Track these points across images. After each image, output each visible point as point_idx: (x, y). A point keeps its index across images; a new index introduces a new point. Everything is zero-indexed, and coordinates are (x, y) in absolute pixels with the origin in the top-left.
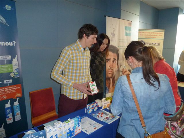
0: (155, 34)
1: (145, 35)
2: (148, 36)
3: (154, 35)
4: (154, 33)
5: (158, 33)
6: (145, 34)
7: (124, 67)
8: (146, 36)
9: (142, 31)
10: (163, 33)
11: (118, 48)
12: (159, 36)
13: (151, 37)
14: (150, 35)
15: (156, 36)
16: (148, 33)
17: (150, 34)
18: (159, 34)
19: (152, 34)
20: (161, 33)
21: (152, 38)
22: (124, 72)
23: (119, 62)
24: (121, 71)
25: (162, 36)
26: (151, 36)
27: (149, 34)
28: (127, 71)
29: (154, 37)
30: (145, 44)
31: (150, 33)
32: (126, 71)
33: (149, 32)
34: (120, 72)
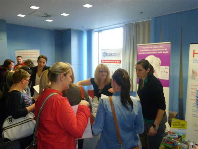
0: (31, 53)
5: (34, 53)
8: (24, 55)
10: (39, 52)
12: (35, 54)
15: (33, 54)
16: (25, 52)
19: (28, 53)
20: (36, 53)
21: (29, 57)
26: (28, 55)
27: (26, 53)
29: (31, 56)
33: (26, 52)
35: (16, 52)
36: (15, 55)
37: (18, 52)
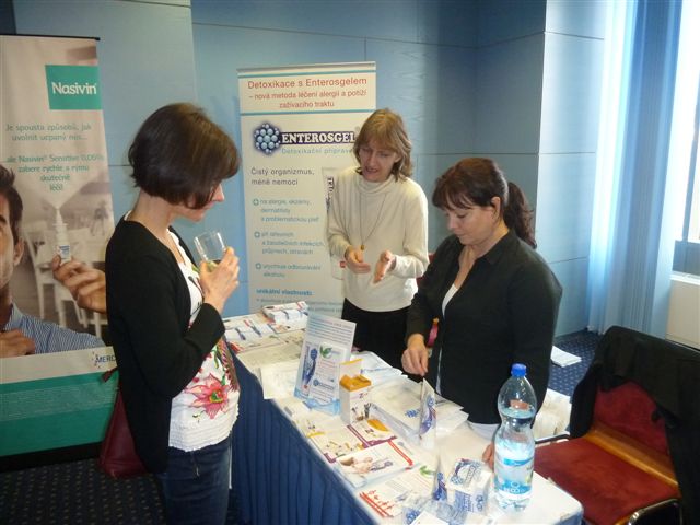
0: (328, 88)
1: (279, 96)
2: (293, 100)
3: (322, 95)
4: (323, 83)
5: (344, 83)
6: (279, 90)
7: (65, 249)
8: (285, 101)
9: (263, 80)
10: (372, 78)
11: (7, 166)
12: (351, 94)
13: (310, 105)
14: (301, 95)
15: (335, 94)
16: (293, 84)
17: (305, 89)
18: (347, 88)
19: (310, 90)
20: (356, 82)
21: (314, 109)
22: (63, 272)
23: (26, 228)
24: (43, 270)
25: (363, 93)
26: (308, 100)
27: (296, 90)
28: (89, 266)
29: (324, 104)
30: (284, 138)
31: (301, 83)
32: (79, 270)
33: (296, 79)
34: (38, 272)
35: (243, 83)
36: (237, 101)
37: (256, 85)
